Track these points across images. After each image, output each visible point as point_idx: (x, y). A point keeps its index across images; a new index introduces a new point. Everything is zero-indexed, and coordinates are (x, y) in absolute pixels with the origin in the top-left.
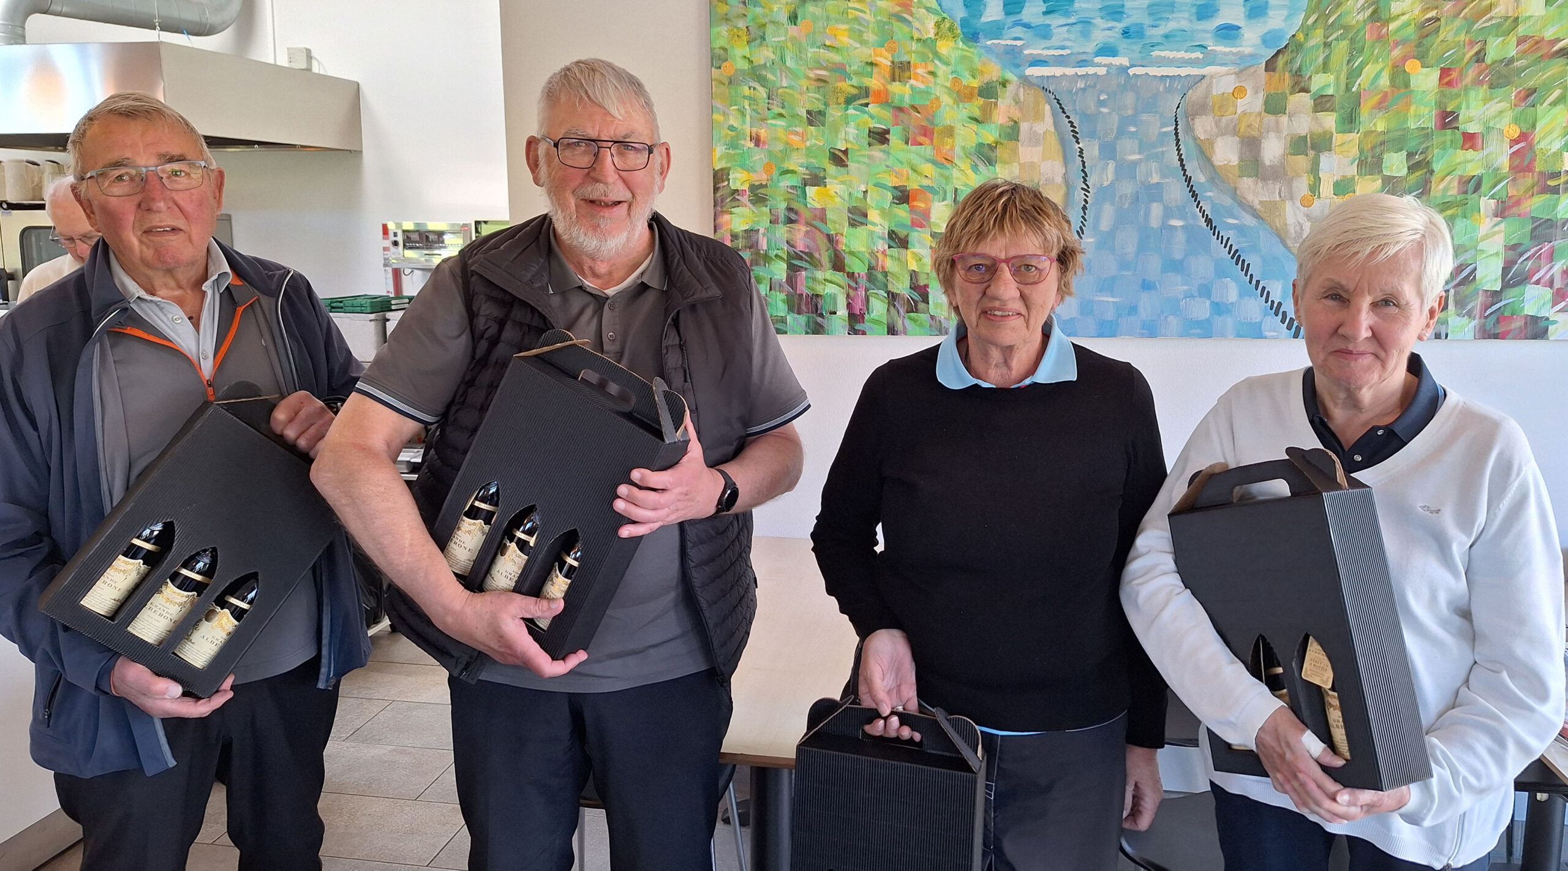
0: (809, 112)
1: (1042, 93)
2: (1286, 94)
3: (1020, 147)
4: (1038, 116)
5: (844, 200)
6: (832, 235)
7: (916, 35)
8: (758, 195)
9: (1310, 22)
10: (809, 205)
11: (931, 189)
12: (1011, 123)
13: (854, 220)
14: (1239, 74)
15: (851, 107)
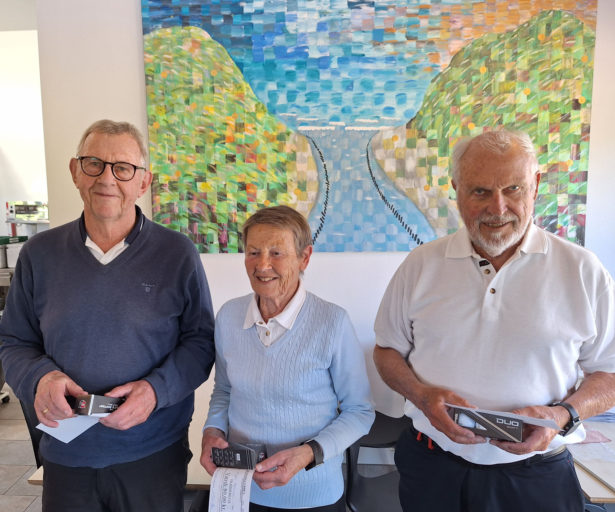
0: (196, 147)
1: (306, 138)
2: (416, 139)
3: (297, 163)
4: (305, 149)
5: (215, 189)
6: (210, 205)
7: (246, 111)
8: (173, 187)
9: (426, 105)
10: (198, 191)
11: (256, 183)
12: (292, 153)
13: (220, 198)
14: (394, 130)
15: (217, 144)
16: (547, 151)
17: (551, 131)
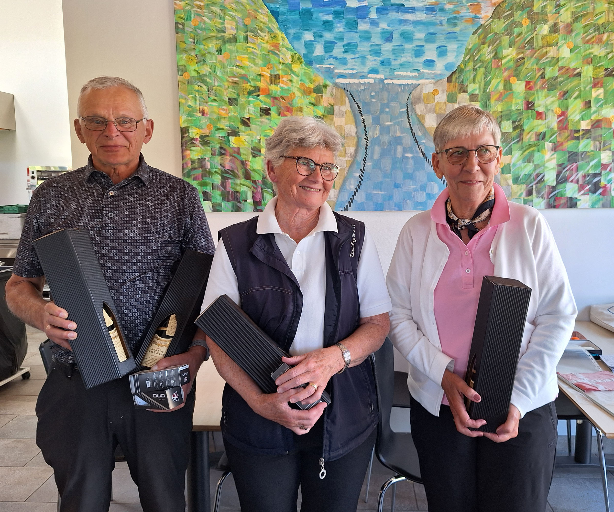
0: (229, 99)
1: (344, 92)
2: (457, 93)
3: (335, 118)
4: (343, 103)
5: (249, 143)
6: (244, 161)
7: (282, 62)
8: (205, 141)
9: (467, 59)
10: (231, 146)
12: (330, 106)
13: (255, 154)
14: (435, 83)
15: (251, 96)
16: (590, 107)
17: (595, 86)
